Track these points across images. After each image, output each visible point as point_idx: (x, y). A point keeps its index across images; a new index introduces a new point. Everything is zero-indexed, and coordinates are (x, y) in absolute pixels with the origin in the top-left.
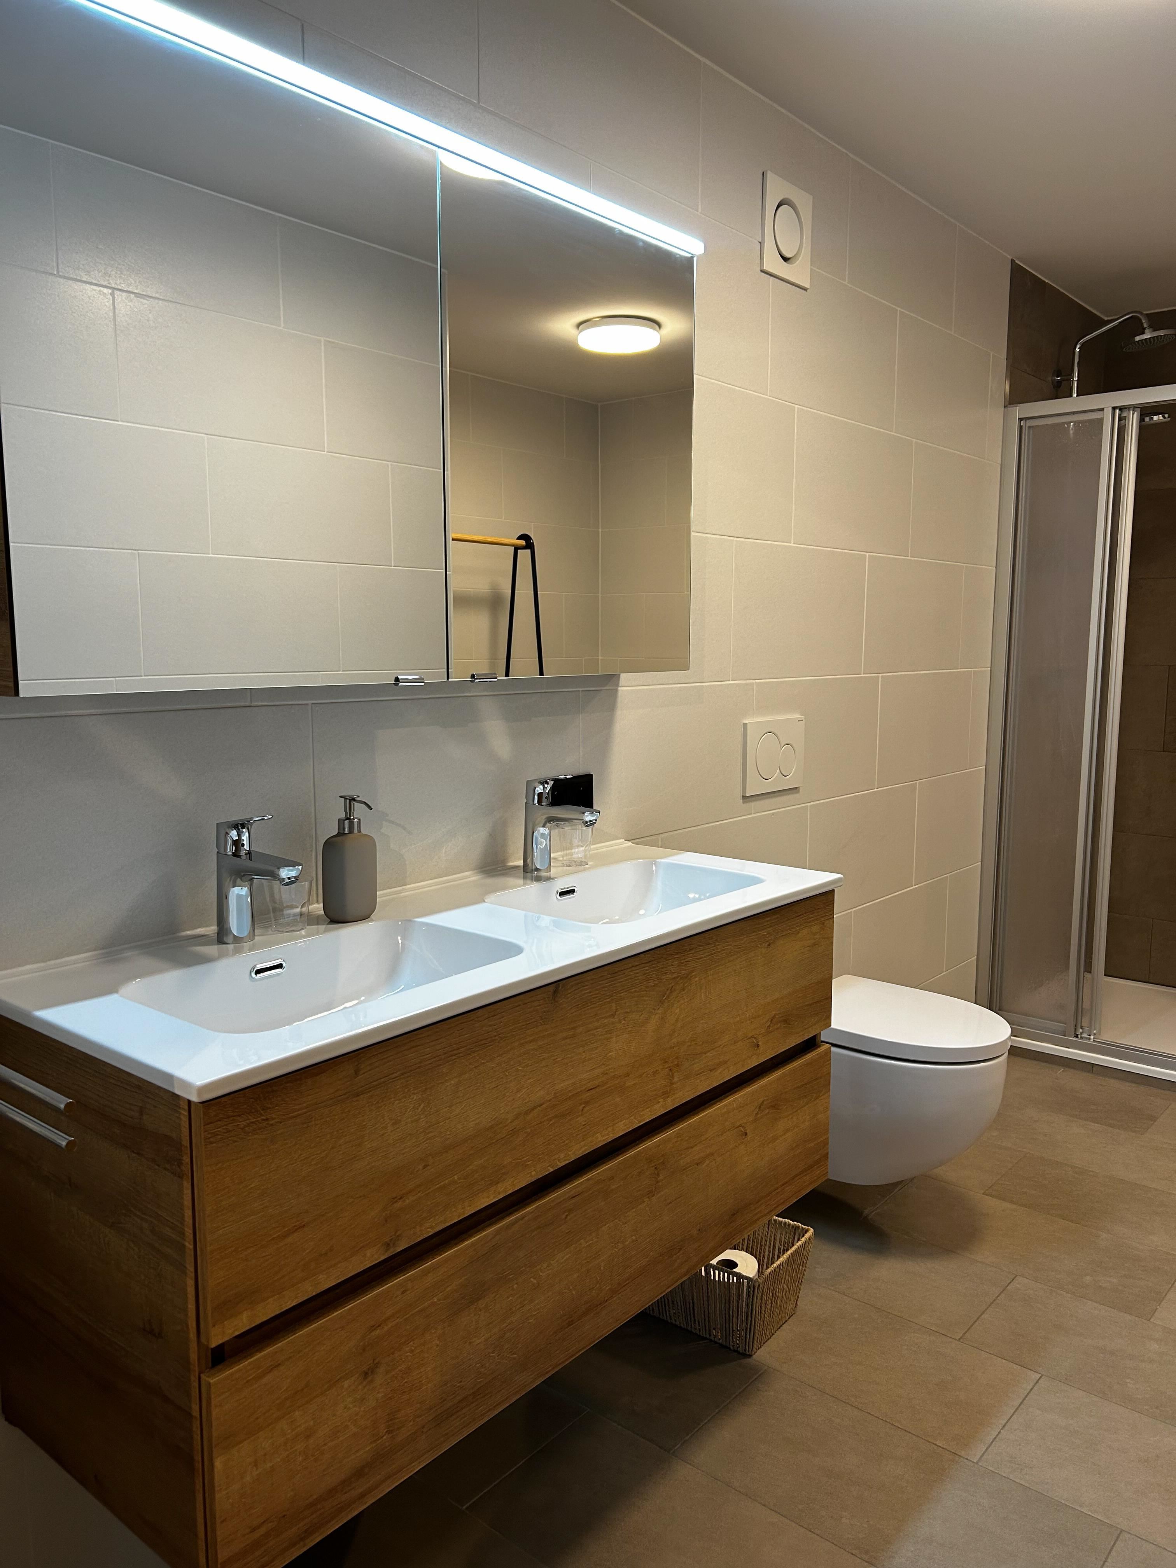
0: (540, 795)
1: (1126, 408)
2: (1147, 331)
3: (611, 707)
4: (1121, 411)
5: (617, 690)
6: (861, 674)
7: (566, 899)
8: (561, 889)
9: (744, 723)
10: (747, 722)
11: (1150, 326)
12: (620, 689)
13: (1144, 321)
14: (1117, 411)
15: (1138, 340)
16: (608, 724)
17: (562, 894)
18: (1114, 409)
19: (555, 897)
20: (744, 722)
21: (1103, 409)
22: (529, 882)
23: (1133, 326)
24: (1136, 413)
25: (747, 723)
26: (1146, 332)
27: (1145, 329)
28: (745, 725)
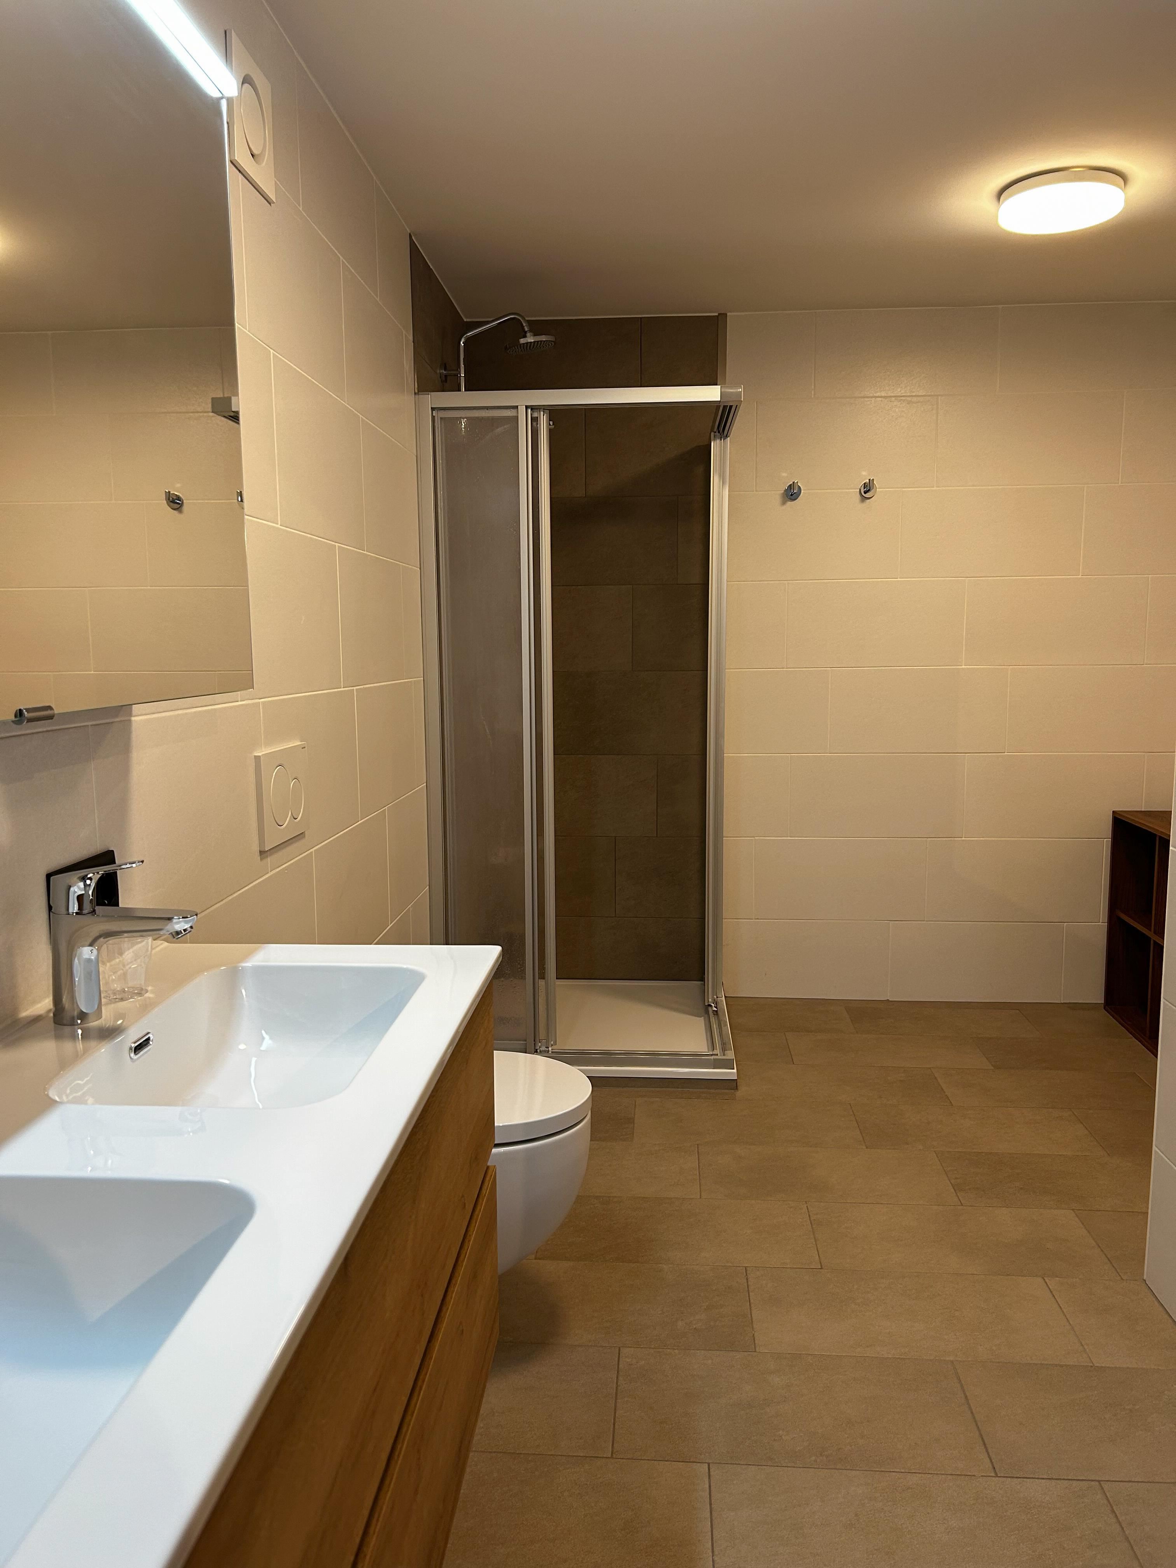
0: (80, 898)
1: (537, 409)
2: (528, 334)
3: (126, 748)
4: (533, 412)
5: (130, 721)
6: (341, 688)
7: (143, 1055)
8: (135, 1043)
9: (255, 756)
10: (260, 754)
11: (530, 331)
12: (133, 719)
13: (524, 325)
14: (529, 410)
15: (523, 342)
16: (124, 771)
17: (138, 1049)
18: (527, 407)
19: (127, 1056)
20: (257, 755)
21: (517, 407)
22: (93, 1043)
23: (514, 328)
24: (545, 415)
25: (260, 756)
26: (527, 336)
27: (526, 332)
28: (257, 758)
